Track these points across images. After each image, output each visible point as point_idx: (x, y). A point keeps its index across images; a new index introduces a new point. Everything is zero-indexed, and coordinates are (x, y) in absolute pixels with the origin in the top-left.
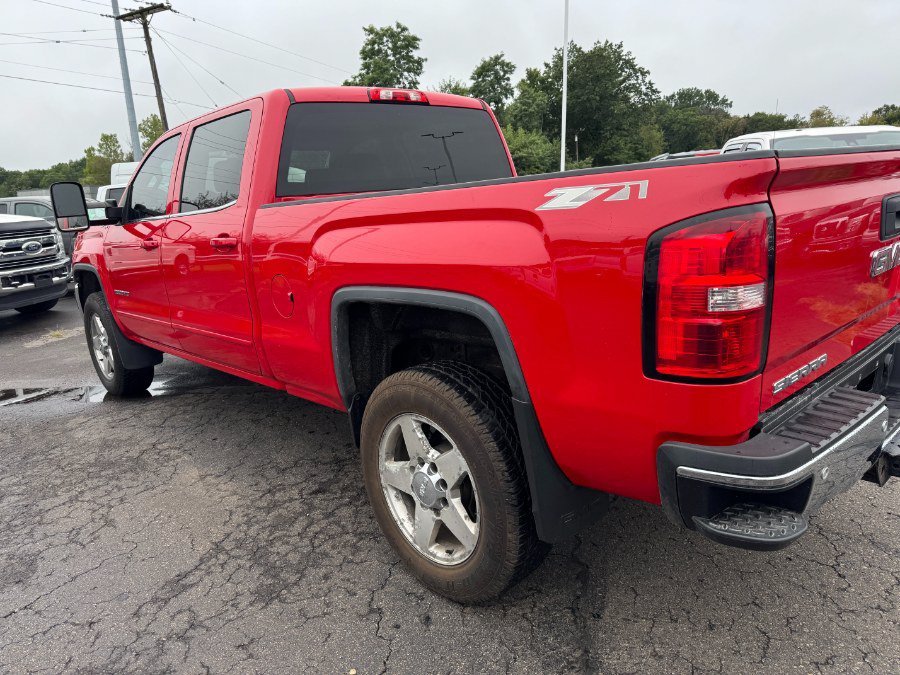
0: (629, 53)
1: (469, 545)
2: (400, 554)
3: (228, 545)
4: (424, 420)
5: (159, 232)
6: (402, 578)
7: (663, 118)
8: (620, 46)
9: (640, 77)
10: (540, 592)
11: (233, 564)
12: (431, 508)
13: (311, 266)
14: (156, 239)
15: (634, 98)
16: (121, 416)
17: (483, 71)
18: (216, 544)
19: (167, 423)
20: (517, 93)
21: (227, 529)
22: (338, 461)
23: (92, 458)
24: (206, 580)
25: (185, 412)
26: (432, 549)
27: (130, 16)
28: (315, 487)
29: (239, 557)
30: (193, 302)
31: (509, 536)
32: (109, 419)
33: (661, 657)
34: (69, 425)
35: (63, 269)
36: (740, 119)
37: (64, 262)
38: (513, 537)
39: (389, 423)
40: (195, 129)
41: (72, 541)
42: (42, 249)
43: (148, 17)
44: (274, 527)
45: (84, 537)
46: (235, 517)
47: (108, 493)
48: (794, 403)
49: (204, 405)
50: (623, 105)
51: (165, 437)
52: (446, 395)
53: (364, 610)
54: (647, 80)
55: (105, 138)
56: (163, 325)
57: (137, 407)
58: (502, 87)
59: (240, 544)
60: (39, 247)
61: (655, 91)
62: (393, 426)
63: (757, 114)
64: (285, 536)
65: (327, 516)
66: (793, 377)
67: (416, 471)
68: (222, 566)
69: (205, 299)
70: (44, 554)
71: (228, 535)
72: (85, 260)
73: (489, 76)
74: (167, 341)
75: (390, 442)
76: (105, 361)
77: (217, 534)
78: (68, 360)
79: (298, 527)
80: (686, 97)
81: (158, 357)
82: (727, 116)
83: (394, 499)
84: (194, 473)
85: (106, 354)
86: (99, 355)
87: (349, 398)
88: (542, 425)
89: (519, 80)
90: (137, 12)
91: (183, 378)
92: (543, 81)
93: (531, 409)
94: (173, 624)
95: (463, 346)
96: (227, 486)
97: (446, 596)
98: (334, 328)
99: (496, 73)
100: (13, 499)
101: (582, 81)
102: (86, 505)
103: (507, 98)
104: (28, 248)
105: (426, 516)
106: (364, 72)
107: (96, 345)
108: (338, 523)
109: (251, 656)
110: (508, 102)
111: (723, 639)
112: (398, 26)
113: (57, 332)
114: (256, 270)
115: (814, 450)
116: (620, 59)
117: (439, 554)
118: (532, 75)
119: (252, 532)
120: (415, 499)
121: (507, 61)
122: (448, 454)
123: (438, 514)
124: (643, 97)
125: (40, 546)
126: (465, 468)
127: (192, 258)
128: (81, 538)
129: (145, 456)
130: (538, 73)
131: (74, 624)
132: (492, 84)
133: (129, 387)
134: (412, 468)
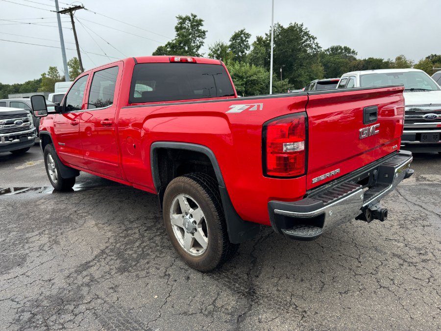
0: (306, 29)
1: (205, 247)
2: (179, 253)
3: (107, 251)
4: (188, 196)
5: (78, 117)
6: (179, 263)
7: (324, 60)
8: (302, 25)
9: (312, 41)
10: (235, 267)
11: (109, 258)
12: (190, 233)
13: (143, 133)
14: (77, 120)
15: (309, 51)
16: (61, 199)
17: (235, 37)
18: (102, 250)
19: (81, 203)
20: (252, 48)
21: (107, 245)
22: (156, 218)
23: (48, 216)
24: (98, 264)
25: (89, 197)
26: (191, 250)
27: (65, 11)
28: (145, 228)
29: (112, 256)
30: (93, 148)
31: (219, 241)
32: (55, 200)
33: (280, 291)
34: (37, 203)
35: (33, 133)
36: (361, 61)
37: (33, 129)
38: (221, 242)
39: (174, 198)
40: (95, 73)
41: (41, 250)
42: (23, 124)
43: (73, 12)
44: (127, 244)
45: (46, 248)
46: (110, 241)
47: (56, 231)
48: (324, 187)
49: (98, 194)
50: (303, 54)
51: (80, 209)
52: (196, 185)
53: (162, 275)
54: (315, 42)
55: (51, 69)
56: (80, 158)
57: (68, 195)
58: (244, 45)
59: (112, 251)
60: (22, 123)
61: (319, 47)
62: (176, 199)
63: (370, 58)
64: (132, 247)
65: (150, 239)
66: (322, 177)
67: (185, 217)
68: (105, 259)
69: (99, 147)
70: (29, 254)
71: (107, 247)
72: (45, 129)
73: (238, 40)
74: (81, 165)
75: (174, 207)
76: (53, 175)
77: (103, 247)
78: (35, 175)
79: (137, 244)
80: (335, 50)
81: (77, 173)
82: (355, 59)
83: (176, 230)
84: (94, 222)
85: (54, 172)
86: (51, 172)
87: (158, 188)
88: (230, 196)
89: (253, 42)
90: (68, 10)
91: (89, 183)
92: (264, 42)
93: (226, 190)
94: (84, 280)
95: (206, 167)
96: (107, 228)
97: (197, 269)
98: (152, 159)
99: (242, 38)
100: (14, 233)
101: (283, 42)
102: (46, 236)
103: (247, 50)
104: (17, 123)
105: (189, 236)
106: (177, 38)
107: (49, 168)
108: (154, 242)
109: (116, 291)
110: (248, 52)
111: (306, 285)
112: (192, 15)
113: (30, 162)
114: (120, 134)
115: (325, 204)
116: (302, 32)
117: (194, 252)
118: (259, 39)
119: (118, 245)
120: (185, 229)
121: (247, 32)
122: (197, 210)
123: (193, 235)
124: (314, 50)
125: (27, 251)
126: (203, 215)
127: (93, 129)
128: (44, 248)
129: (72, 216)
130: (262, 38)
131: (43, 280)
132: (239, 44)
133: (64, 186)
134: (183, 217)
